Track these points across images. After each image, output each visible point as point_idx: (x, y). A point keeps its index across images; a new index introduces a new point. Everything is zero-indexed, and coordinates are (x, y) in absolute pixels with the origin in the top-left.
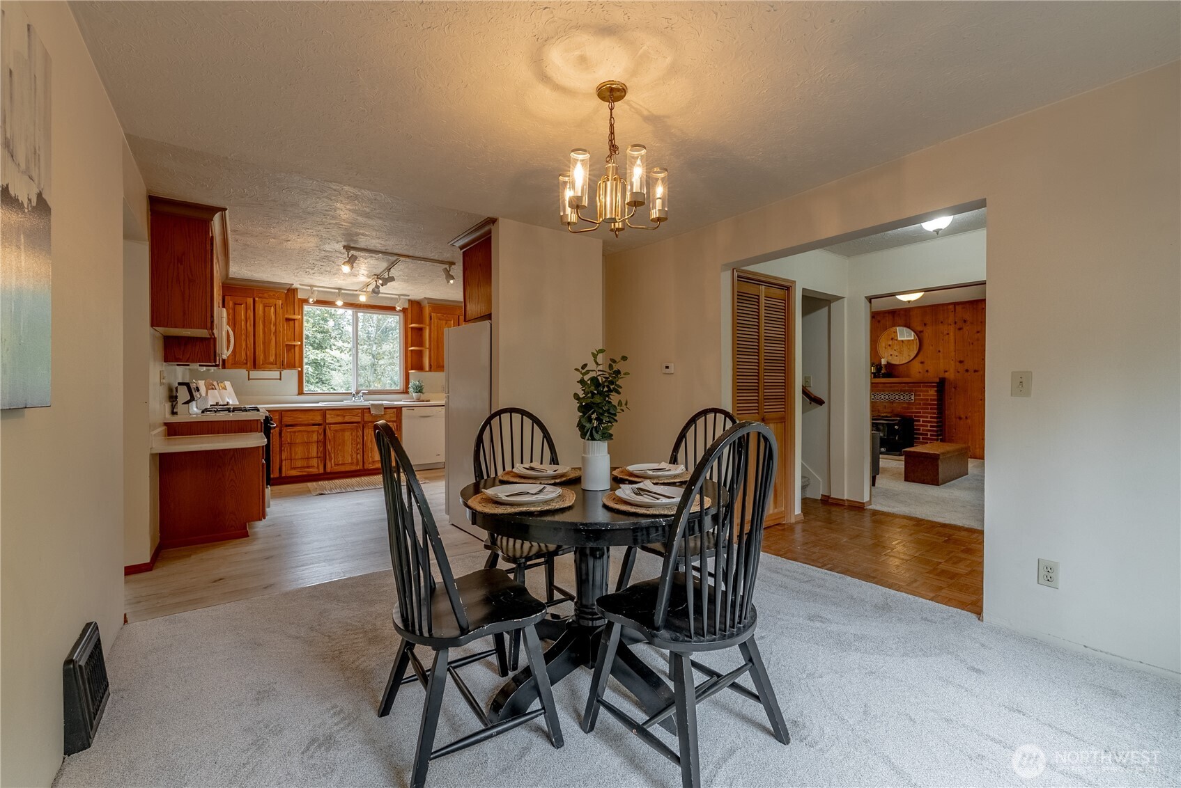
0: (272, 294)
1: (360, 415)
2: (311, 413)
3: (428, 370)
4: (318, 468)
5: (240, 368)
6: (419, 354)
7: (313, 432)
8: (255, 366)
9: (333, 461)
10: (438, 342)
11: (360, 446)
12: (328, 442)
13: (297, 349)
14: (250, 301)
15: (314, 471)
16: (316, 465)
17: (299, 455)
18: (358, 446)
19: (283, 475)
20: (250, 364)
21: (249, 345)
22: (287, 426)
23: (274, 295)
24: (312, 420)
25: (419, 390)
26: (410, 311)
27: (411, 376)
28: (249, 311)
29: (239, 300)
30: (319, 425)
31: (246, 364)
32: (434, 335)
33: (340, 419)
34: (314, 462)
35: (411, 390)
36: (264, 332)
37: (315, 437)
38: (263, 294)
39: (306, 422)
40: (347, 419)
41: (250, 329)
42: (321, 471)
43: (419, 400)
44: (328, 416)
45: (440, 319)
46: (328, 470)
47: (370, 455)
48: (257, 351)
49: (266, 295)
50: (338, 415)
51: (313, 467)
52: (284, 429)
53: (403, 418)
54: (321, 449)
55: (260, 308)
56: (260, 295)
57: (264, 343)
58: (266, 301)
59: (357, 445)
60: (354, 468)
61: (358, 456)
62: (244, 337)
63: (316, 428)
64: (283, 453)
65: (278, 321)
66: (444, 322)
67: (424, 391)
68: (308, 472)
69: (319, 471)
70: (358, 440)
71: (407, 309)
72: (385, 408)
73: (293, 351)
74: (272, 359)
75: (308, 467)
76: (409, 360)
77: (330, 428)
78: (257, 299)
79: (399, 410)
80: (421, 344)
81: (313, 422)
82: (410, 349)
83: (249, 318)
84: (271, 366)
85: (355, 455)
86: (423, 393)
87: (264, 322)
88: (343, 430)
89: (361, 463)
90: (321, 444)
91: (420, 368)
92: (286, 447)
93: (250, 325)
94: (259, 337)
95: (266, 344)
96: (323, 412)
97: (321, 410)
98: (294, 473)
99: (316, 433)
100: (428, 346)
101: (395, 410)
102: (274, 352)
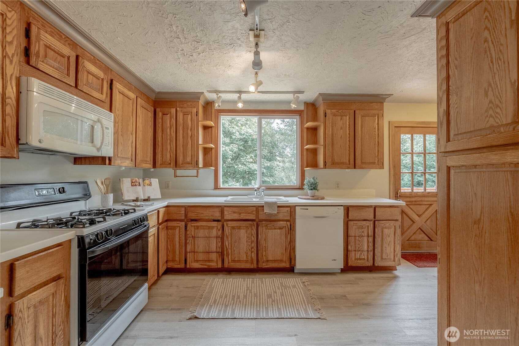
0: (189, 104)
1: (255, 213)
2: (211, 209)
3: (322, 167)
4: (217, 262)
5: (166, 167)
6: (314, 152)
7: (213, 227)
8: (176, 165)
9: (230, 257)
10: (332, 139)
11: (254, 245)
12: (225, 239)
13: (213, 151)
14: (173, 111)
15: (213, 265)
16: (215, 260)
17: (201, 249)
18: (253, 245)
19: (188, 267)
20: (173, 164)
21: (172, 148)
22: (192, 220)
23: (191, 105)
24: (212, 216)
25: (314, 187)
26: (305, 112)
27: (306, 174)
28: (172, 119)
29: (166, 110)
30: (218, 221)
31: (170, 164)
32: (329, 132)
33: (236, 216)
34: (214, 256)
35: (306, 187)
36: (183, 137)
37: (214, 232)
38: (183, 104)
39: (207, 218)
40: (243, 216)
41: (174, 135)
42: (220, 266)
43: (314, 197)
44: (226, 213)
45: (335, 115)
46: (226, 265)
47: (264, 253)
48: (178, 153)
49: (185, 105)
50: (234, 212)
51: (212, 261)
52: (189, 224)
53: (297, 217)
54: (220, 244)
55: (180, 115)
56: (181, 106)
57: (183, 146)
58: (184, 110)
59: (252, 243)
60: (248, 266)
61: (253, 254)
62: (169, 141)
63: (215, 224)
64: (188, 245)
65: (193, 126)
66: (339, 118)
67: (318, 188)
68: (208, 266)
69: (217, 265)
70: (253, 238)
71: (302, 111)
72: (278, 207)
73: (210, 152)
74: (189, 159)
75: (209, 261)
76: (305, 157)
77: (227, 225)
78: (178, 109)
79: (292, 208)
80: (315, 142)
81: (213, 218)
82: (306, 147)
83: (173, 125)
84: (188, 165)
85: (249, 253)
86: (318, 190)
87: (184, 128)
88: (239, 228)
89: (255, 262)
90: (219, 240)
91: (315, 165)
92: (190, 240)
93: (173, 132)
94: (180, 141)
95: (185, 146)
96: (222, 208)
97: (220, 206)
98: (196, 265)
99: (216, 228)
100: (322, 143)
101: (289, 208)
102: (190, 153)
